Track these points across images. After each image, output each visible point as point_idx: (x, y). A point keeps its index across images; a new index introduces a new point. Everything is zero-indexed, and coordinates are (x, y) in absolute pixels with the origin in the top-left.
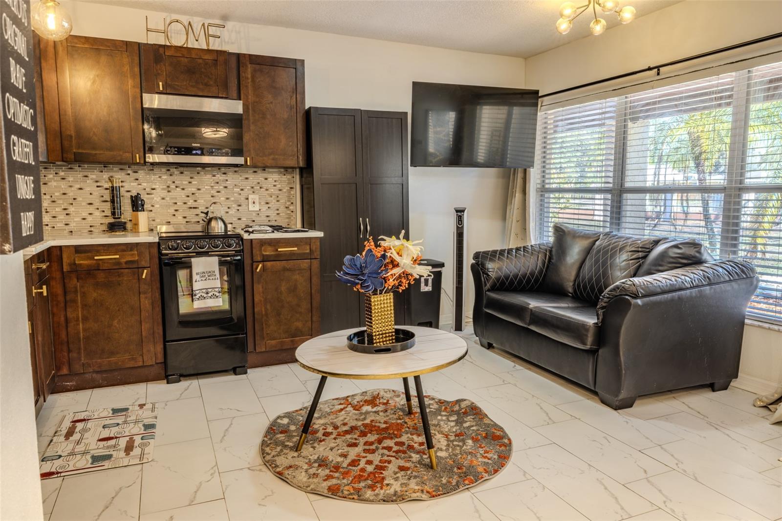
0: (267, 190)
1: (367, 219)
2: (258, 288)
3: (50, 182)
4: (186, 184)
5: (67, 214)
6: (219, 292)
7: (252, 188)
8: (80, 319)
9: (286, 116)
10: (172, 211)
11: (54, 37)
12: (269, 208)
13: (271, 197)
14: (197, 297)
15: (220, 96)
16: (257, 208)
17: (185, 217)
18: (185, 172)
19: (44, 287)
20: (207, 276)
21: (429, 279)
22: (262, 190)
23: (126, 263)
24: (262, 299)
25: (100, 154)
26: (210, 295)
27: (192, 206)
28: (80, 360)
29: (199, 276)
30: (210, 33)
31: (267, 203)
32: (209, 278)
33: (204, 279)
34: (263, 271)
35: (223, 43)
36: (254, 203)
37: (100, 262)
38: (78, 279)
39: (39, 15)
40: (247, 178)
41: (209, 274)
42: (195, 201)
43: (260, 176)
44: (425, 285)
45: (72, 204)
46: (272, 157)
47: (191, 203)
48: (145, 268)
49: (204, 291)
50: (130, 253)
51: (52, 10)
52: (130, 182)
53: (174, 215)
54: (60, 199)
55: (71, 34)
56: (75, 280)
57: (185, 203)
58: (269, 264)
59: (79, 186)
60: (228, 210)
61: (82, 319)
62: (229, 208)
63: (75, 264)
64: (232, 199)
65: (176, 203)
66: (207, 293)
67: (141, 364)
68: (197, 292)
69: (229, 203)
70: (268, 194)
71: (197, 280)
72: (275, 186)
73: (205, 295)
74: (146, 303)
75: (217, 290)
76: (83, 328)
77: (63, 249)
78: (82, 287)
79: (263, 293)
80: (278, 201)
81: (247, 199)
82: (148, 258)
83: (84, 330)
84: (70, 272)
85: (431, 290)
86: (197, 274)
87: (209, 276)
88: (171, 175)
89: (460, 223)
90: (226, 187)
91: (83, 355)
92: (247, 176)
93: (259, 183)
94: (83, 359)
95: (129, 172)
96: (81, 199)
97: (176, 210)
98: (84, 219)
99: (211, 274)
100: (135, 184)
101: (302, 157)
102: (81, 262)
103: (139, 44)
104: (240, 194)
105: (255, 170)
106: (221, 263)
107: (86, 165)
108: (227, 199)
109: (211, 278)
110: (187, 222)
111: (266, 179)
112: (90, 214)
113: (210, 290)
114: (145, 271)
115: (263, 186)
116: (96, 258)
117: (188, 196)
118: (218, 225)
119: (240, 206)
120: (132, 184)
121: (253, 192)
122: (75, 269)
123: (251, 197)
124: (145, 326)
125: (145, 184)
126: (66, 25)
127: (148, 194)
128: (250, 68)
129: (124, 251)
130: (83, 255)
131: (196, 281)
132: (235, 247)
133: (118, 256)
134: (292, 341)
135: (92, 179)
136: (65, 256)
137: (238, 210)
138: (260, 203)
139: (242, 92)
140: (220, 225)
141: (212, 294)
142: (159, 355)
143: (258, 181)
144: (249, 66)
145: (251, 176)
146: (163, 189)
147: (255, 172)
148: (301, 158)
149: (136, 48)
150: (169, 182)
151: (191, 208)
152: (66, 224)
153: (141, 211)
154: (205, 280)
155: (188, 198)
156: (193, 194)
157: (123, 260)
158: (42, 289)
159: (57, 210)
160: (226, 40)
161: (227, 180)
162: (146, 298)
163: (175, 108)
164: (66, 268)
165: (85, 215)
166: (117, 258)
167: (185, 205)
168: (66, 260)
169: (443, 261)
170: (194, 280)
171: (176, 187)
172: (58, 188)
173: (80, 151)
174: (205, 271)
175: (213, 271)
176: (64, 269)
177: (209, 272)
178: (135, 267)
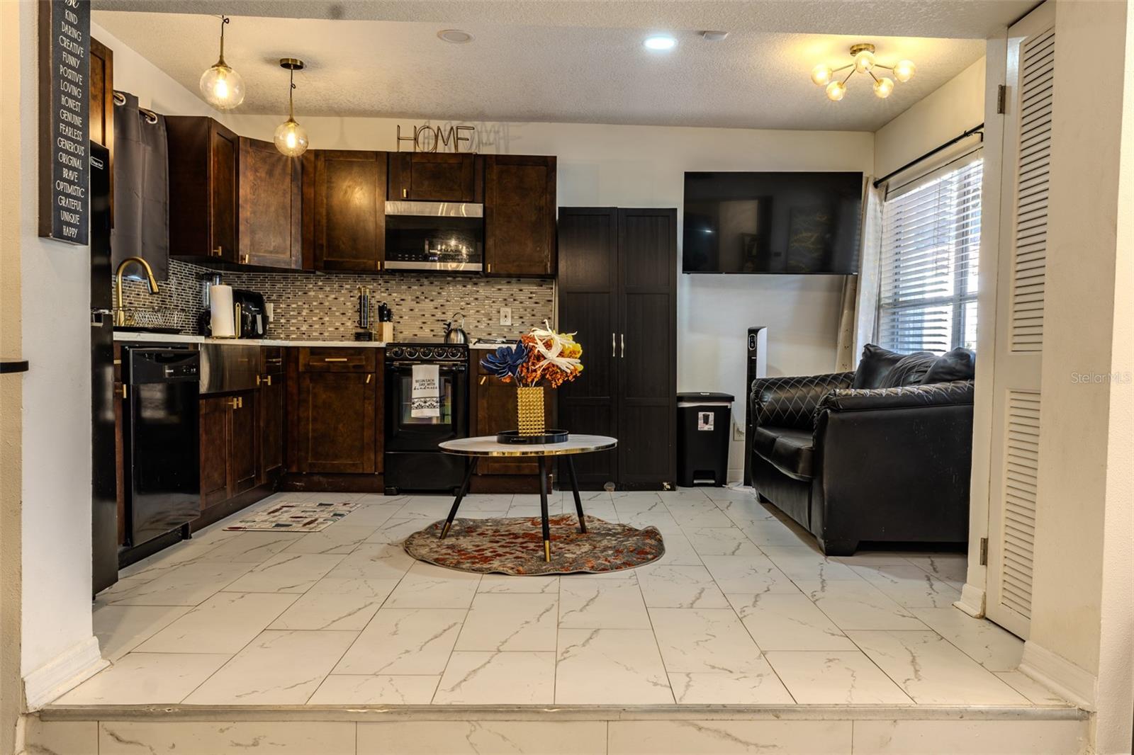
0: (521, 303)
1: (622, 336)
2: (483, 403)
3: (310, 291)
4: (436, 296)
5: (322, 324)
6: (437, 402)
7: (505, 300)
8: (310, 420)
9: (534, 218)
10: (419, 323)
11: (291, 154)
12: (523, 322)
13: (526, 310)
14: (415, 405)
15: (464, 200)
16: (509, 323)
17: (432, 331)
18: (436, 283)
19: (269, 377)
20: (426, 385)
21: (710, 416)
22: (516, 302)
23: (354, 367)
24: (487, 416)
25: (347, 261)
26: (427, 404)
27: (440, 319)
28: (307, 460)
29: (418, 384)
30: (459, 136)
31: (521, 318)
33: (423, 387)
34: (489, 385)
35: (481, 145)
36: (506, 317)
37: (331, 365)
38: (310, 380)
39: (283, 137)
40: (499, 289)
42: (444, 313)
43: (514, 288)
44: (704, 422)
45: (327, 314)
46: (515, 264)
47: (439, 315)
48: (370, 373)
49: (423, 400)
50: (359, 357)
51: (292, 131)
52: (382, 292)
53: (422, 328)
54: (317, 309)
55: (308, 148)
56: (309, 381)
57: (433, 315)
59: (334, 296)
60: (477, 324)
61: (312, 420)
62: (478, 322)
63: (309, 365)
64: (483, 312)
65: (424, 315)
66: (425, 402)
67: (361, 471)
68: (416, 400)
69: (478, 316)
70: (523, 307)
71: (417, 388)
72: (530, 298)
73: (423, 404)
74: (369, 408)
75: (435, 399)
76: (312, 429)
77: (301, 350)
78: (314, 388)
79: (488, 409)
80: (533, 315)
81: (499, 312)
82: (374, 364)
83: (314, 430)
84: (304, 373)
85: (712, 429)
86: (417, 381)
87: (428, 384)
88: (421, 285)
89: (752, 345)
90: (476, 299)
91: (310, 454)
92: (499, 287)
93: (512, 295)
94: (309, 458)
95: (380, 282)
96: (335, 309)
97: (424, 323)
98: (337, 329)
99: (431, 382)
100: (385, 295)
101: (551, 264)
102: (315, 364)
103: (388, 153)
104: (491, 306)
105: (508, 280)
106: (442, 373)
107: (342, 276)
108: (478, 311)
109: (430, 387)
110: (434, 335)
111: (521, 290)
112: (342, 324)
113: (428, 399)
114: (370, 376)
115: (517, 298)
116: (327, 360)
117: (436, 308)
118: (457, 336)
119: (490, 320)
120: (383, 294)
121: (506, 305)
122: (310, 370)
123: (502, 310)
124: (368, 434)
125: (395, 295)
126: (302, 142)
127: (397, 305)
128: (496, 169)
129: (352, 355)
130: (317, 357)
131: (415, 389)
132: (459, 357)
133: (346, 360)
134: (518, 467)
135: (346, 289)
136: (301, 357)
137: (488, 324)
138: (512, 317)
139: (487, 195)
140: (459, 338)
141: (429, 403)
142: (379, 464)
143: (512, 292)
144: (495, 167)
145: (505, 287)
146: (413, 300)
147: (509, 282)
148: (549, 265)
149: (385, 157)
150: (418, 293)
151: (439, 320)
152: (321, 334)
153: (386, 321)
154: (425, 388)
155: (437, 310)
156: (442, 306)
157: (351, 364)
158: (267, 378)
159: (314, 319)
160: (484, 142)
161: (478, 292)
162: (370, 403)
163: (415, 214)
164: (301, 369)
165: (338, 324)
166: (344, 362)
167: (434, 318)
168: (302, 361)
169: (733, 395)
170: (413, 388)
171: (426, 298)
172: (316, 297)
173: (329, 259)
174: (425, 379)
175: (433, 380)
176: (300, 370)
177: (429, 381)
178: (360, 372)
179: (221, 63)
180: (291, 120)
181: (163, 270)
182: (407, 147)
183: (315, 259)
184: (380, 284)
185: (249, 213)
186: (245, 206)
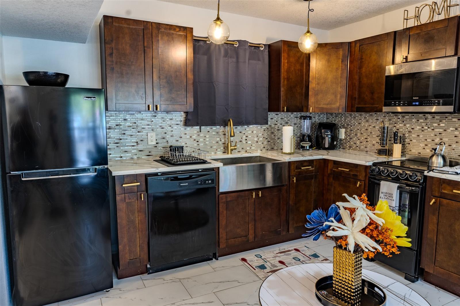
2: (433, 219)
20: (388, 196)
23: (353, 175)
29: (383, 195)
32: (389, 198)
33: (386, 197)
39: (304, 42)
41: (390, 195)
48: (360, 181)
50: (356, 169)
51: (308, 38)
56: (332, 179)
58: (445, 201)
63: (332, 170)
71: (382, 197)
77: (329, 161)
79: (437, 224)
82: (364, 175)
84: (330, 174)
86: (382, 193)
87: (389, 197)
88: (426, 120)
102: (335, 170)
103: (395, 32)
109: (390, 198)
114: (359, 183)
122: (333, 173)
127: (409, 132)
129: (353, 168)
131: (380, 198)
146: (419, 129)
149: (393, 35)
154: (387, 199)
157: (351, 173)
166: (347, 171)
168: (329, 167)
170: (380, 197)
171: (428, 128)
172: (364, 126)
173: (359, 106)
174: (388, 192)
175: (392, 194)
176: (329, 172)
177: (390, 194)
178: (356, 178)
179: (218, 19)
180: (308, 32)
181: (266, 119)
182: (411, 23)
183: (352, 107)
184: (399, 118)
185: (314, 85)
186: (313, 81)
